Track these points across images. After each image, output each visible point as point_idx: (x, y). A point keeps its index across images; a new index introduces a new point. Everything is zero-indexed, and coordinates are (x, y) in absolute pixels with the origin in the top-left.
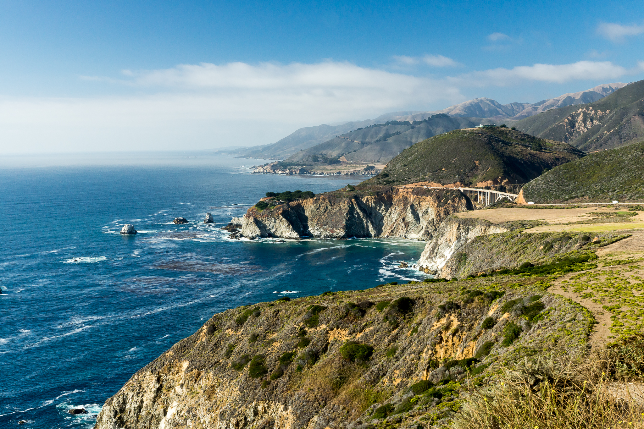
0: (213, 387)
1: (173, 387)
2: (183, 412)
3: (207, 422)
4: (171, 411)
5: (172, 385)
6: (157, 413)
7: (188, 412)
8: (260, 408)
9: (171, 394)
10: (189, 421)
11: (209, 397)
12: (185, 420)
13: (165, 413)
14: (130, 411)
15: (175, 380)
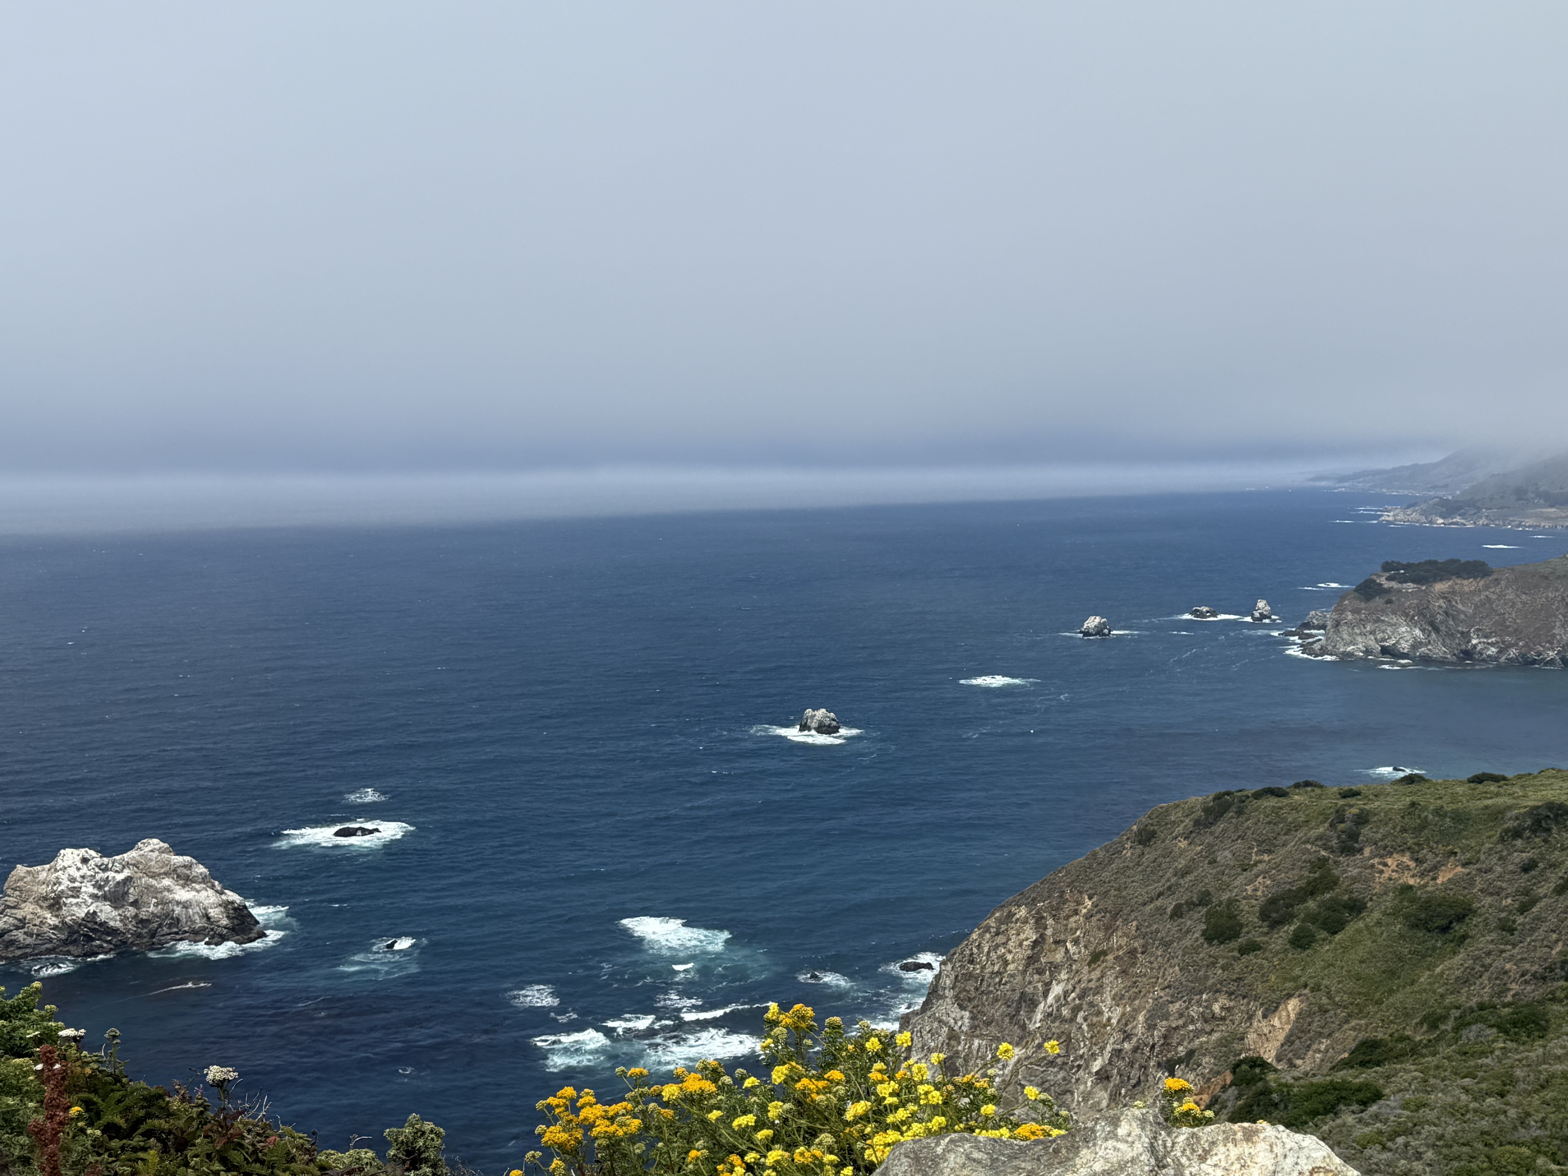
0: (1132, 953)
1: (1065, 942)
2: (1073, 995)
3: (1114, 1021)
4: (1057, 990)
5: (1062, 937)
6: (1029, 990)
7: (1081, 997)
8: (1216, 1008)
9: (1059, 956)
10: (1081, 1014)
11: (1124, 972)
12: (1076, 1010)
13: (1046, 994)
14: (982, 980)
15: (1069, 926)
